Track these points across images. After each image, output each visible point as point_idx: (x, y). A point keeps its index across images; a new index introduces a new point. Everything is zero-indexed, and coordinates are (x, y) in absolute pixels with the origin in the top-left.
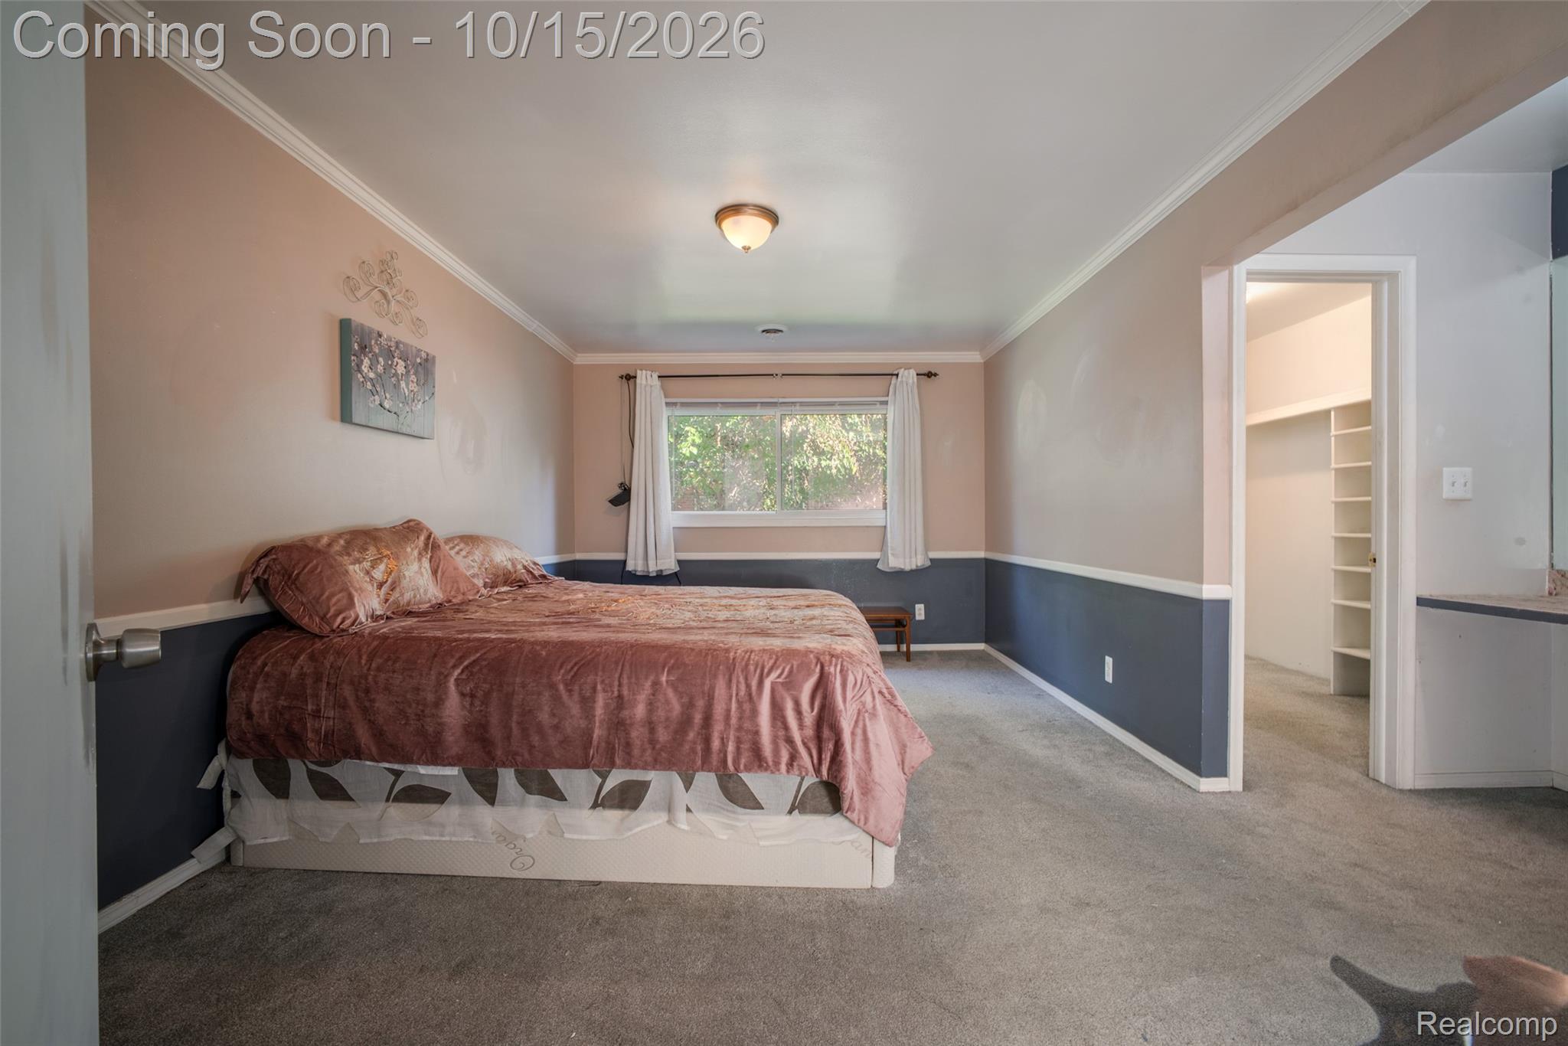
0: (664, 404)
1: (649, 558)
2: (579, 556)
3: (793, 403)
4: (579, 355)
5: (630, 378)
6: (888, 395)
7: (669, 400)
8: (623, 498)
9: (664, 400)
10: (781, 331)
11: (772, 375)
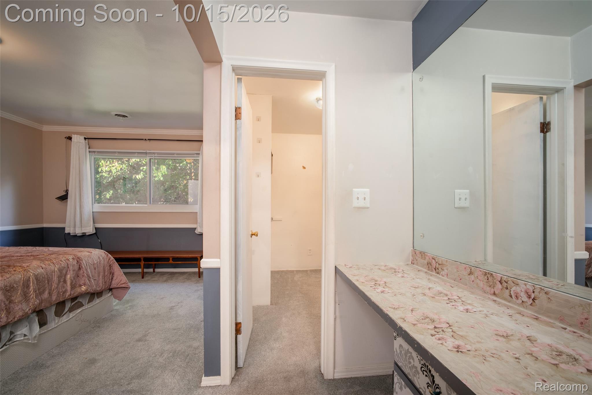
0: (88, 152)
1: (76, 227)
2: (45, 225)
3: (154, 153)
4: (44, 126)
5: (70, 138)
6: (200, 151)
7: (91, 150)
8: (64, 198)
9: (88, 150)
10: (127, 117)
11: (143, 139)
